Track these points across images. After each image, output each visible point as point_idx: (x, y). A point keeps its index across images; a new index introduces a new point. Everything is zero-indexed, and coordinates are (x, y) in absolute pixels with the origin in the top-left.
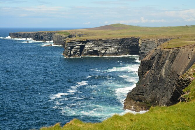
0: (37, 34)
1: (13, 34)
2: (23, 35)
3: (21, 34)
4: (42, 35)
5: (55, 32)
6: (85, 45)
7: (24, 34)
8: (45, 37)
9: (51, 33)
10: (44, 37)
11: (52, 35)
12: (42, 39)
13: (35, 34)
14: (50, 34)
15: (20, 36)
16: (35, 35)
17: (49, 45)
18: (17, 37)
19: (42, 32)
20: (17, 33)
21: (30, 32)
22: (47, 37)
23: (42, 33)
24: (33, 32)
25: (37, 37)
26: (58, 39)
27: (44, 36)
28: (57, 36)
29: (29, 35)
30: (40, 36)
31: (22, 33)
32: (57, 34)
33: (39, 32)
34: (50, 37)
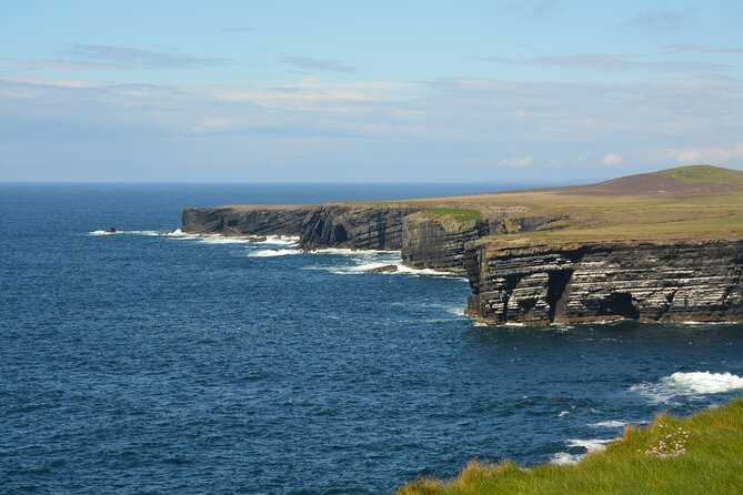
0: (317, 215)
1: (198, 213)
2: (248, 222)
3: (238, 214)
4: (340, 219)
5: (405, 206)
6: (570, 271)
7: (253, 215)
8: (358, 230)
9: (386, 213)
10: (353, 231)
11: (390, 222)
12: (341, 237)
13: (309, 216)
14: (378, 215)
15: (233, 223)
16: (310, 223)
17: (385, 268)
18: (219, 229)
19: (342, 205)
20: (219, 211)
21: (277, 207)
22: (364, 228)
23: (344, 210)
24: (292, 207)
25: (319, 231)
26: (423, 238)
27: (353, 223)
28: (423, 226)
29: (275, 218)
30: (331, 225)
31: (244, 208)
32: (419, 218)
33: (327, 205)
34: (382, 228)
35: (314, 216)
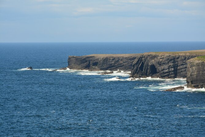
0: (140, 59)
1: (77, 59)
2: (103, 63)
3: (98, 59)
4: (153, 62)
5: (188, 54)
7: (106, 60)
8: (162, 67)
9: (178, 58)
10: (160, 68)
11: (180, 63)
12: (153, 71)
13: (136, 60)
14: (174, 59)
15: (95, 64)
16: (137, 64)
17: (177, 88)
18: (88, 67)
19: (154, 54)
20: (88, 57)
21: (119, 55)
22: (166, 67)
23: (154, 57)
24: (127, 55)
25: (141, 68)
26: (198, 71)
27: (160, 64)
28: (198, 65)
29: (118, 61)
30: (148, 65)
31: (101, 56)
32: (196, 61)
33: (146, 54)
34: (175, 67)
35: (139, 60)
